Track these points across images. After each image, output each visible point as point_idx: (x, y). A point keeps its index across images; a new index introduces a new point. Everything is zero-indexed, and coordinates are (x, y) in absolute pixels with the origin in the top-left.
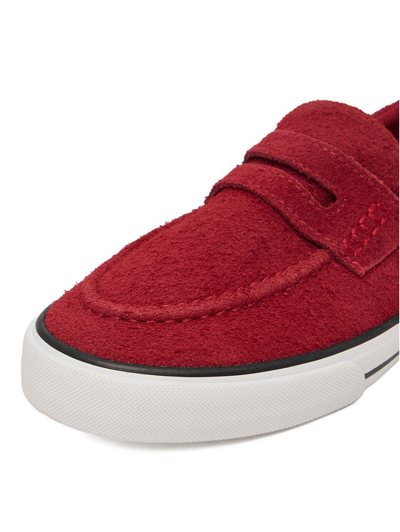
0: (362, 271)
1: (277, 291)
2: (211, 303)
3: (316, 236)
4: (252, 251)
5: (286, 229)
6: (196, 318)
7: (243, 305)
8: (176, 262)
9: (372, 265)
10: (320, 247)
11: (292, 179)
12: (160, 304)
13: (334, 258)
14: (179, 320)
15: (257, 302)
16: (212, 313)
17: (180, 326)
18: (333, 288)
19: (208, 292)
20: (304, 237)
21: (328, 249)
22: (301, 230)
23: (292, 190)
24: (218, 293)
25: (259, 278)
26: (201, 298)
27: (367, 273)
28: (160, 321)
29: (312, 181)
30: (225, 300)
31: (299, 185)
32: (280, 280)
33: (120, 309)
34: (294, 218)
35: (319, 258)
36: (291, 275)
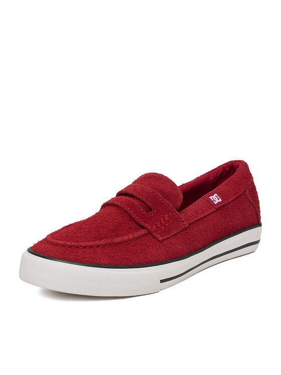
0: (161, 239)
1: (124, 241)
2: (98, 242)
3: (142, 223)
4: (115, 227)
5: (130, 220)
6: (91, 247)
7: (110, 245)
8: (84, 229)
9: (165, 237)
10: (144, 228)
11: (133, 200)
12: (78, 242)
13: (149, 233)
14: (85, 247)
15: (116, 244)
16: (98, 246)
17: (85, 250)
18: (148, 244)
19: (96, 239)
20: (138, 224)
21: (146, 229)
22: (137, 220)
23: (133, 204)
24: (101, 240)
25: (117, 236)
26: (94, 241)
27: (163, 240)
28: (78, 247)
29: (142, 201)
30: (103, 242)
31: (136, 203)
32: (126, 238)
33: (62, 242)
34: (134, 216)
35: (143, 232)
36: (131, 236)
